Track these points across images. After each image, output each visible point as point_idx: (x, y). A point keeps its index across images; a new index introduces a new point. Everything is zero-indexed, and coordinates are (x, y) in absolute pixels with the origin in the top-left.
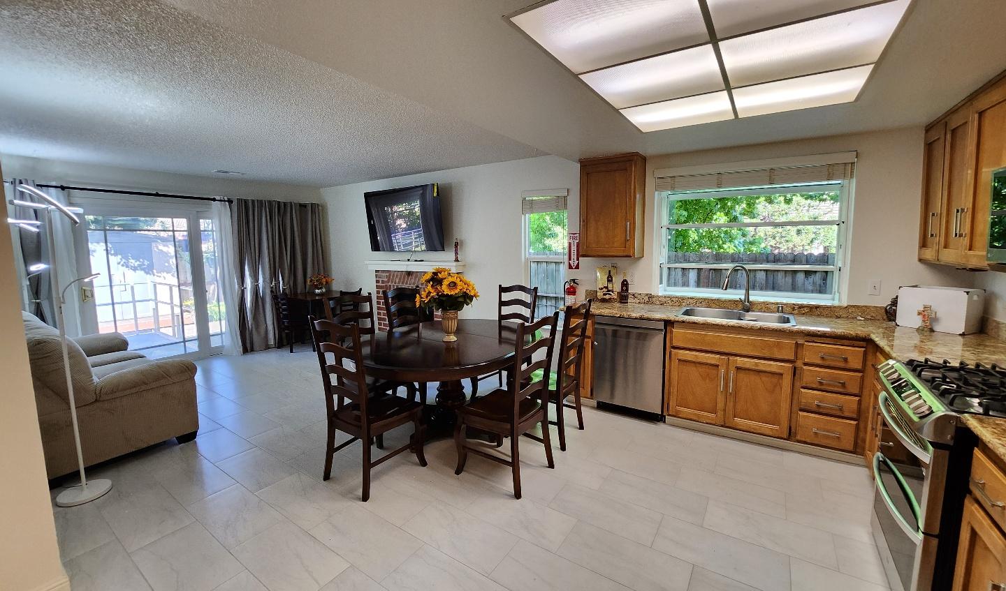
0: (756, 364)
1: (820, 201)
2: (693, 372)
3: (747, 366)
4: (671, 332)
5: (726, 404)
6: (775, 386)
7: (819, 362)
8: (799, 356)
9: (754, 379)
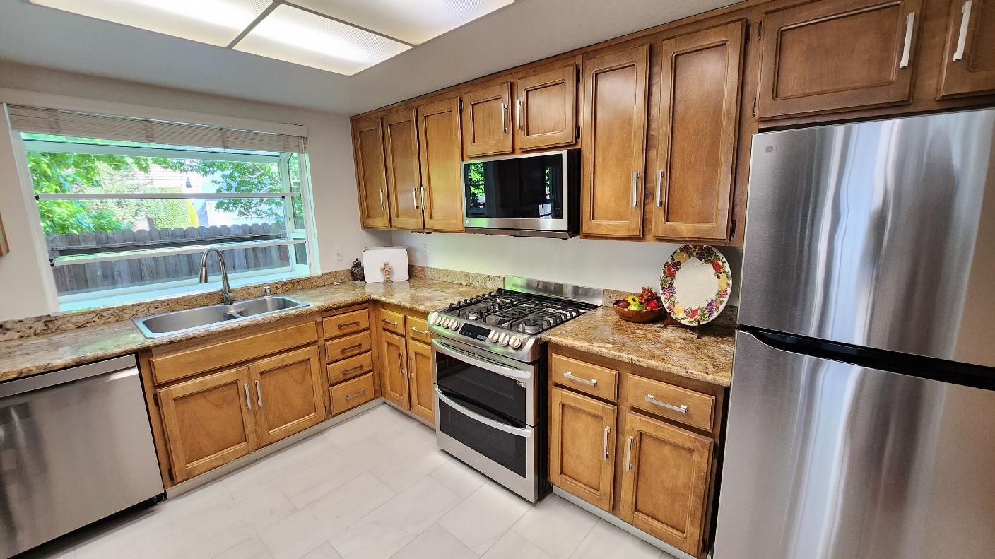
0: (282, 360)
1: (181, 171)
2: (201, 405)
3: (272, 366)
4: (150, 365)
5: (256, 423)
6: (304, 374)
7: (338, 333)
8: (320, 335)
9: (282, 376)
